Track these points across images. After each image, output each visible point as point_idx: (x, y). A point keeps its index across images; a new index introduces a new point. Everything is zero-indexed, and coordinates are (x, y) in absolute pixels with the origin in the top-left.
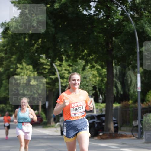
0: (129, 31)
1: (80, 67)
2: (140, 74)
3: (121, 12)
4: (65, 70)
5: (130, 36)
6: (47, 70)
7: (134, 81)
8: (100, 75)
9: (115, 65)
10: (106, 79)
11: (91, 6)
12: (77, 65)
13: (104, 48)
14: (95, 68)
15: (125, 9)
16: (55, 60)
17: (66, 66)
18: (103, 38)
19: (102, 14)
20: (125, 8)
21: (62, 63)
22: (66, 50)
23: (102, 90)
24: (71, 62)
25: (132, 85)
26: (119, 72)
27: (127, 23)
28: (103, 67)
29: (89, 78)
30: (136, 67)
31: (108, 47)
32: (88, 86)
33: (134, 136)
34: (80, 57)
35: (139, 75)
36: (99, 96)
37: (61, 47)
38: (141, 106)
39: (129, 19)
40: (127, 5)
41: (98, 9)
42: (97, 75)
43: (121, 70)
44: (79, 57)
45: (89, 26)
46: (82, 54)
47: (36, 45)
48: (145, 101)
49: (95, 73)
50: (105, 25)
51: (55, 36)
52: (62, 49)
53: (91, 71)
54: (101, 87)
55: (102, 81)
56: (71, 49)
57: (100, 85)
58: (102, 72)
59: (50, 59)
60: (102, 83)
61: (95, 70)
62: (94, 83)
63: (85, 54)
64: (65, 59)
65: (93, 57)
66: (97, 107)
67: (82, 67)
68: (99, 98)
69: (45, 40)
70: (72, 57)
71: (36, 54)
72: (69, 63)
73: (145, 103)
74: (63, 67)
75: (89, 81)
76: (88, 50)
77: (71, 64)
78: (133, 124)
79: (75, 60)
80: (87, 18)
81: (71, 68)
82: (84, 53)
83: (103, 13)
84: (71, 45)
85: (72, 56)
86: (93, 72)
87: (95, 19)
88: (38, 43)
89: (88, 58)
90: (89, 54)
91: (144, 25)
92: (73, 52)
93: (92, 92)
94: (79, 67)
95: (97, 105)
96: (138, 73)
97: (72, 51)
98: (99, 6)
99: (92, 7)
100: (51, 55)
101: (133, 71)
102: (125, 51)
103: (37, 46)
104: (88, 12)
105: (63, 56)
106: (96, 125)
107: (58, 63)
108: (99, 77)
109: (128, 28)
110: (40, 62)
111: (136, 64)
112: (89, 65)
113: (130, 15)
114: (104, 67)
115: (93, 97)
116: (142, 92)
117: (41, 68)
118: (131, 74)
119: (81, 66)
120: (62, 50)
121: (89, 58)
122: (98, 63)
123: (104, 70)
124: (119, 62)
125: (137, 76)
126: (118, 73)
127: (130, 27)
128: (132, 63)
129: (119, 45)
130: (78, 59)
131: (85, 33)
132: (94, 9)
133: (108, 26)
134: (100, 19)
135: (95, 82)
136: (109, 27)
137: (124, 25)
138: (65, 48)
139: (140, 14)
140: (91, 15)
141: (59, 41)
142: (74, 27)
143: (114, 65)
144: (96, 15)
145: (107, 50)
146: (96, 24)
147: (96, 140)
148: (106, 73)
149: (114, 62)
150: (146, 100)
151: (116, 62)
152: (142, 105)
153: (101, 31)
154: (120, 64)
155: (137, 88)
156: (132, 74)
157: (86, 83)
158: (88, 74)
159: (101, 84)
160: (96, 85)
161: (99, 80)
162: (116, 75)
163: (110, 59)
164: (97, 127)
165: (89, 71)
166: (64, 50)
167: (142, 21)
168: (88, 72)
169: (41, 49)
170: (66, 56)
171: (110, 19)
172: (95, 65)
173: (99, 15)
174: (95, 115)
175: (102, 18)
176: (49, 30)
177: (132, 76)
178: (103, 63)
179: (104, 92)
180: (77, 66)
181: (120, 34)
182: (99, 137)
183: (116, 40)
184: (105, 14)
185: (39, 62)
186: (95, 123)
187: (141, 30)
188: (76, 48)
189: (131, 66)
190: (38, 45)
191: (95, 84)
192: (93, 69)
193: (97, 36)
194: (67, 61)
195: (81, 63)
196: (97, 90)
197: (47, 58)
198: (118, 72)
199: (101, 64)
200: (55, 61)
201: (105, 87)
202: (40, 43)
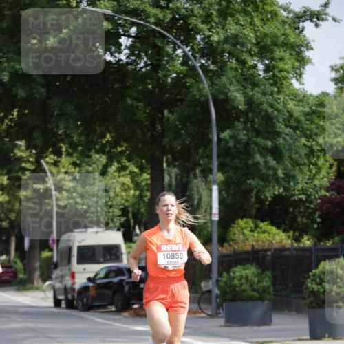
0: (198, 97)
1: (96, 169)
2: (219, 185)
3: (181, 59)
4: (66, 173)
5: (198, 109)
6: (28, 173)
7: (205, 199)
8: (137, 185)
9: (168, 165)
10: (148, 194)
11: (120, 45)
12: (90, 164)
13: (145, 130)
14: (127, 172)
15: (190, 53)
16: (44, 153)
17: (67, 165)
18: (145, 111)
19: (143, 61)
20: (189, 51)
21: (59, 159)
22: (68, 132)
23: (140, 216)
24: (78, 158)
25: (202, 207)
26: (176, 179)
27: (194, 81)
28: (142, 169)
29: (113, 190)
30: (211, 171)
31: (155, 128)
32: (111, 207)
33: (203, 312)
34: (97, 147)
35: (215, 188)
36: (134, 228)
37: (58, 127)
38: (218, 250)
39: (198, 74)
40: (195, 47)
41: (136, 52)
42: (131, 185)
43: (178, 177)
44: (95, 148)
45: (117, 86)
46: (101, 142)
47: (6, 121)
48: (228, 242)
49: (127, 180)
50: (149, 84)
51: (48, 103)
52: (61, 131)
53: (119, 177)
54: (138, 209)
55: (141, 197)
56: (79, 131)
57: (136, 206)
58: (141, 179)
59: (36, 150)
60: (141, 202)
61: (127, 175)
62: (123, 201)
63: (107, 142)
64: (67, 151)
65: (124, 148)
66: (129, 249)
67: (100, 168)
68: (134, 234)
69: (26, 111)
70: (80, 148)
71: (7, 140)
72: (75, 159)
73: (226, 244)
74: (61, 167)
75: (114, 198)
76: (113, 134)
77: (78, 162)
78: (201, 288)
79: (85, 155)
80: (113, 69)
81: (77, 169)
82: (106, 139)
83: (145, 59)
84: (79, 123)
85: (80, 145)
86: (122, 179)
87: (128, 71)
88: (11, 117)
89: (112, 150)
90: (116, 143)
91: (229, 86)
92: (83, 138)
93: (120, 219)
94: (94, 168)
95: (130, 247)
96: (213, 184)
97: (80, 135)
98: (138, 45)
99: (123, 48)
100: (39, 142)
101: (204, 180)
102: (189, 138)
103: (9, 123)
104: (115, 57)
105: (62, 145)
106: (127, 288)
107: (51, 158)
108: (135, 190)
109: (195, 92)
110: (14, 156)
111: (211, 166)
112: (115, 164)
113: (200, 67)
114: (145, 170)
115: (122, 230)
116: (219, 222)
117: (17, 167)
118: (200, 185)
119: (98, 166)
120: (60, 133)
121: (115, 150)
122: (134, 162)
123: (146, 176)
124: (175, 159)
125: (211, 190)
126: (174, 183)
127: (199, 90)
128: (201, 162)
129: (177, 126)
130: (93, 151)
131: (107, 99)
132: (127, 51)
133: (155, 85)
134: (140, 72)
135: (127, 200)
136: (157, 90)
137: (188, 84)
138: (67, 128)
139: (219, 64)
140: (121, 63)
141: (55, 113)
142: (87, 87)
143: (165, 165)
144: (131, 64)
145: (153, 135)
146: (131, 81)
147: (126, 317)
148: (149, 182)
149: (165, 159)
150: (228, 238)
151: (170, 160)
152: (220, 249)
153: (141, 96)
154: (177, 163)
155: (211, 214)
156: (202, 185)
157: (109, 201)
158: (113, 183)
159: (139, 204)
160: (128, 206)
161: (134, 196)
162: (170, 186)
163: (157, 153)
164: (128, 292)
165: (114, 177)
166: (65, 132)
167: (224, 79)
168: (111, 178)
169: (17, 128)
170: (67, 146)
171: (160, 71)
172: (127, 164)
173: (137, 64)
174: (125, 268)
175: (144, 70)
176: (35, 91)
177: (201, 189)
178: (144, 161)
179: (143, 221)
180: (90, 166)
181: (179, 103)
182: (132, 312)
183: (170, 116)
184: (149, 63)
185: (12, 155)
186: (124, 283)
187: (222, 97)
188: (88, 129)
189: (200, 168)
190: (11, 120)
191: (127, 204)
192: (123, 173)
193: (132, 106)
194: (69, 154)
195: (97, 160)
196: (130, 215)
197: (28, 147)
198: (173, 180)
199: (139, 164)
200: (44, 155)
201: (146, 211)
202: (15, 116)
